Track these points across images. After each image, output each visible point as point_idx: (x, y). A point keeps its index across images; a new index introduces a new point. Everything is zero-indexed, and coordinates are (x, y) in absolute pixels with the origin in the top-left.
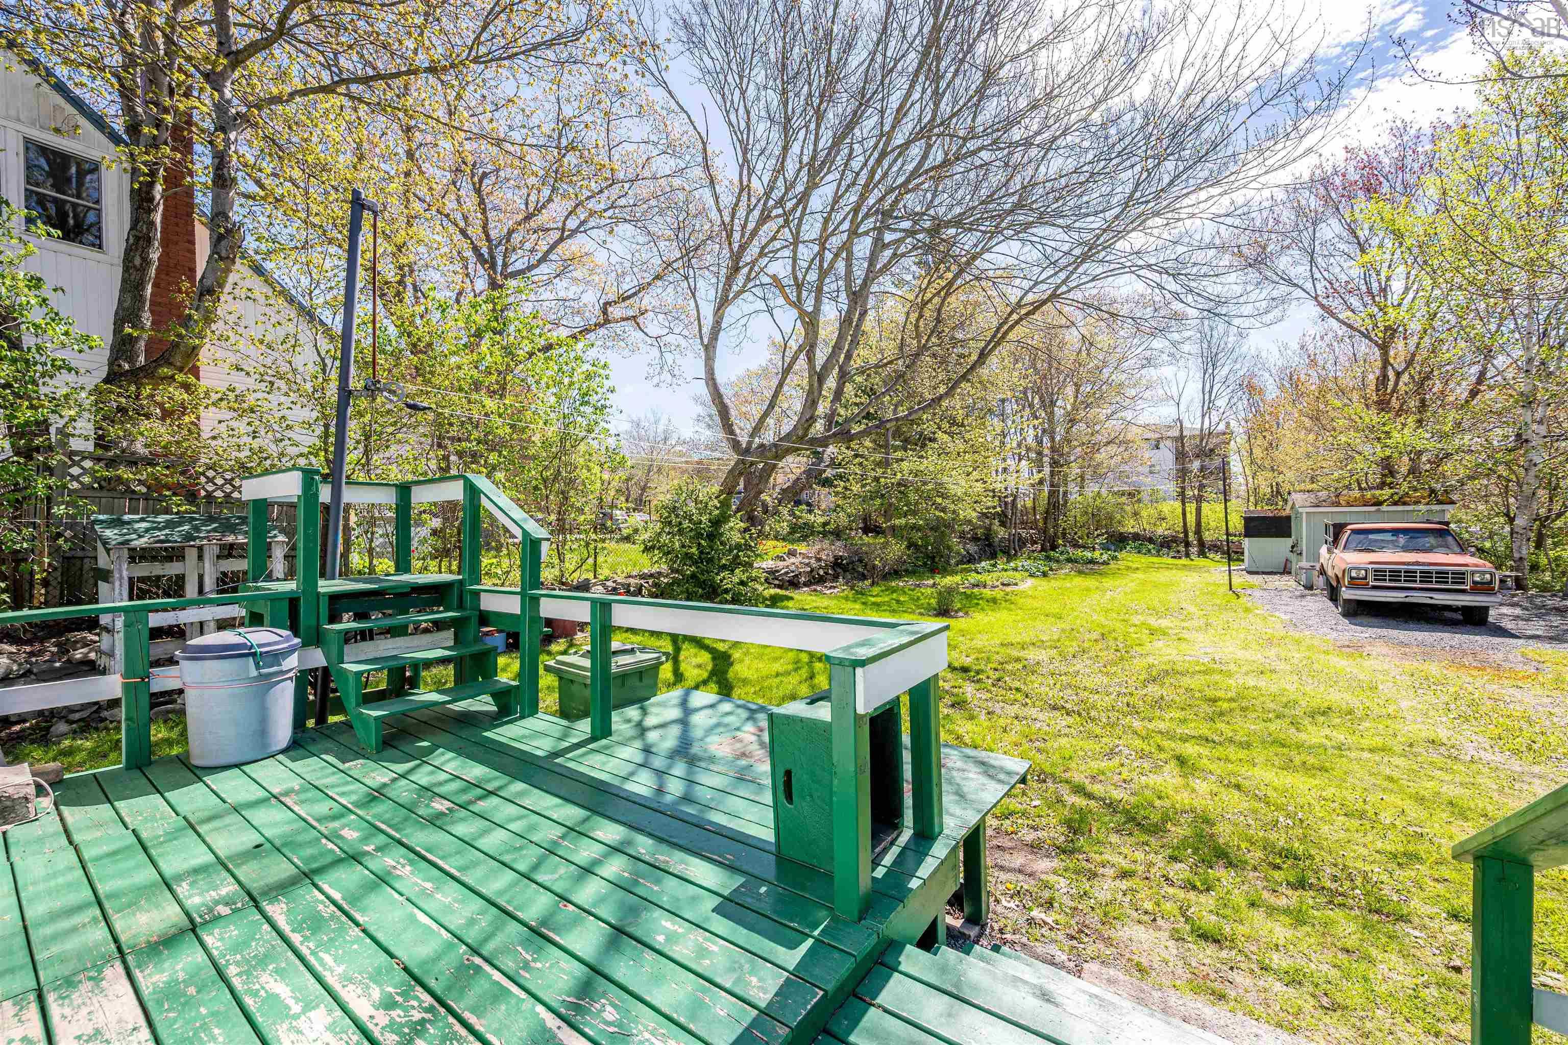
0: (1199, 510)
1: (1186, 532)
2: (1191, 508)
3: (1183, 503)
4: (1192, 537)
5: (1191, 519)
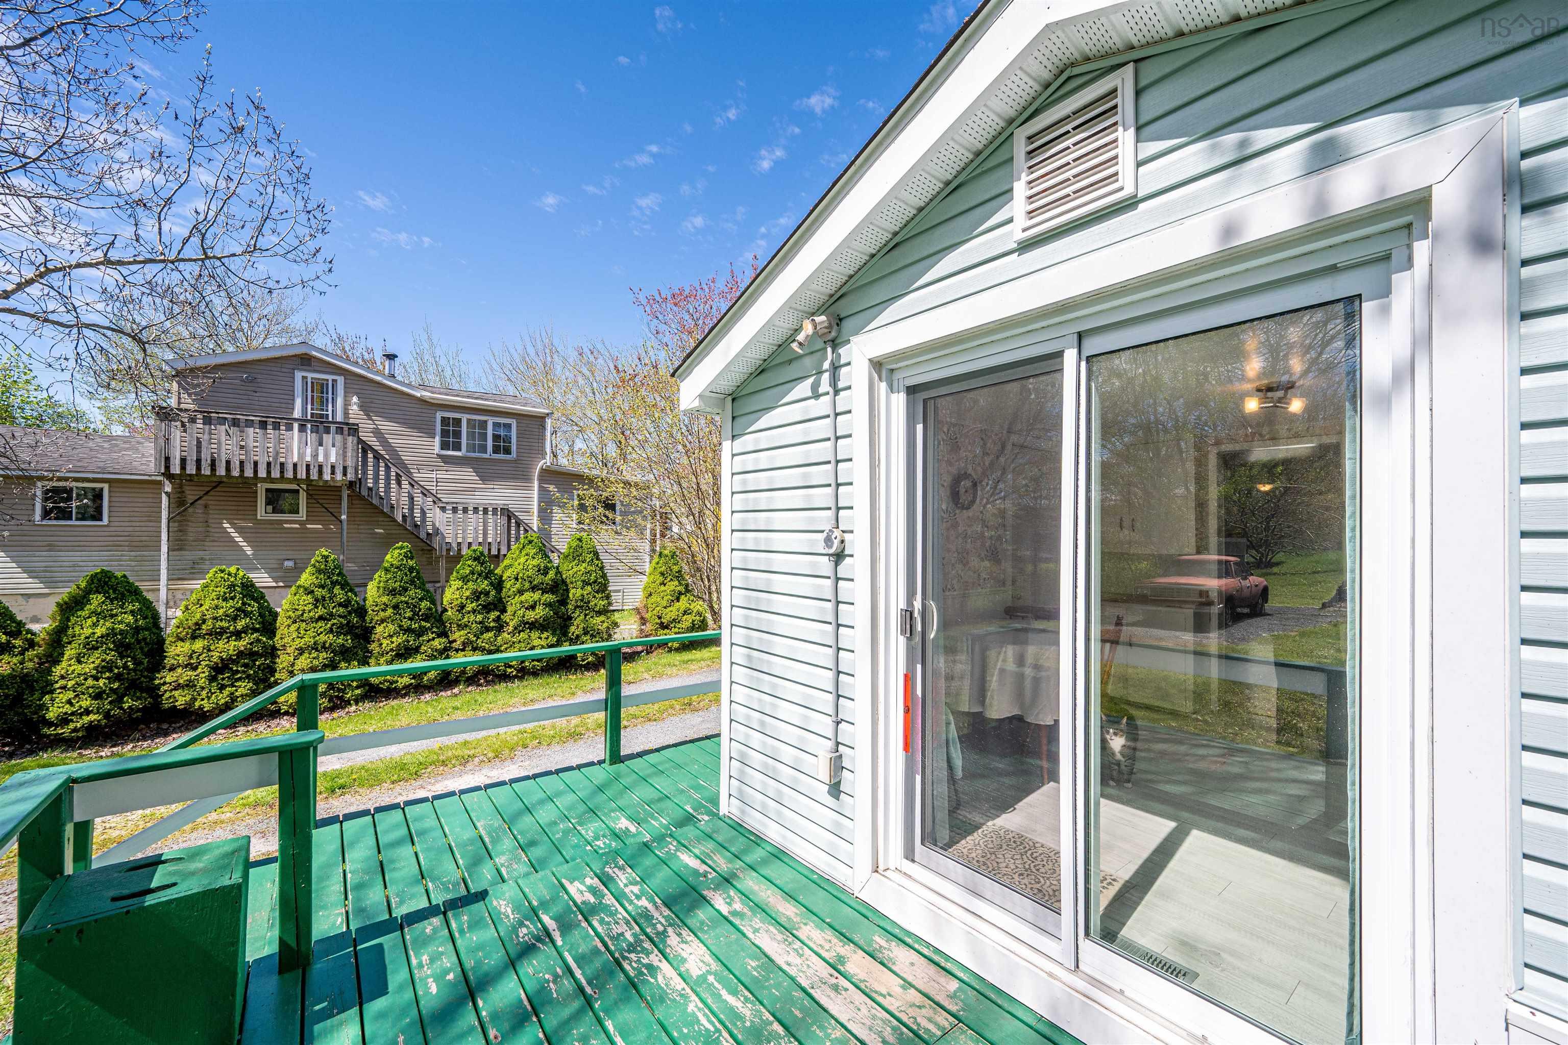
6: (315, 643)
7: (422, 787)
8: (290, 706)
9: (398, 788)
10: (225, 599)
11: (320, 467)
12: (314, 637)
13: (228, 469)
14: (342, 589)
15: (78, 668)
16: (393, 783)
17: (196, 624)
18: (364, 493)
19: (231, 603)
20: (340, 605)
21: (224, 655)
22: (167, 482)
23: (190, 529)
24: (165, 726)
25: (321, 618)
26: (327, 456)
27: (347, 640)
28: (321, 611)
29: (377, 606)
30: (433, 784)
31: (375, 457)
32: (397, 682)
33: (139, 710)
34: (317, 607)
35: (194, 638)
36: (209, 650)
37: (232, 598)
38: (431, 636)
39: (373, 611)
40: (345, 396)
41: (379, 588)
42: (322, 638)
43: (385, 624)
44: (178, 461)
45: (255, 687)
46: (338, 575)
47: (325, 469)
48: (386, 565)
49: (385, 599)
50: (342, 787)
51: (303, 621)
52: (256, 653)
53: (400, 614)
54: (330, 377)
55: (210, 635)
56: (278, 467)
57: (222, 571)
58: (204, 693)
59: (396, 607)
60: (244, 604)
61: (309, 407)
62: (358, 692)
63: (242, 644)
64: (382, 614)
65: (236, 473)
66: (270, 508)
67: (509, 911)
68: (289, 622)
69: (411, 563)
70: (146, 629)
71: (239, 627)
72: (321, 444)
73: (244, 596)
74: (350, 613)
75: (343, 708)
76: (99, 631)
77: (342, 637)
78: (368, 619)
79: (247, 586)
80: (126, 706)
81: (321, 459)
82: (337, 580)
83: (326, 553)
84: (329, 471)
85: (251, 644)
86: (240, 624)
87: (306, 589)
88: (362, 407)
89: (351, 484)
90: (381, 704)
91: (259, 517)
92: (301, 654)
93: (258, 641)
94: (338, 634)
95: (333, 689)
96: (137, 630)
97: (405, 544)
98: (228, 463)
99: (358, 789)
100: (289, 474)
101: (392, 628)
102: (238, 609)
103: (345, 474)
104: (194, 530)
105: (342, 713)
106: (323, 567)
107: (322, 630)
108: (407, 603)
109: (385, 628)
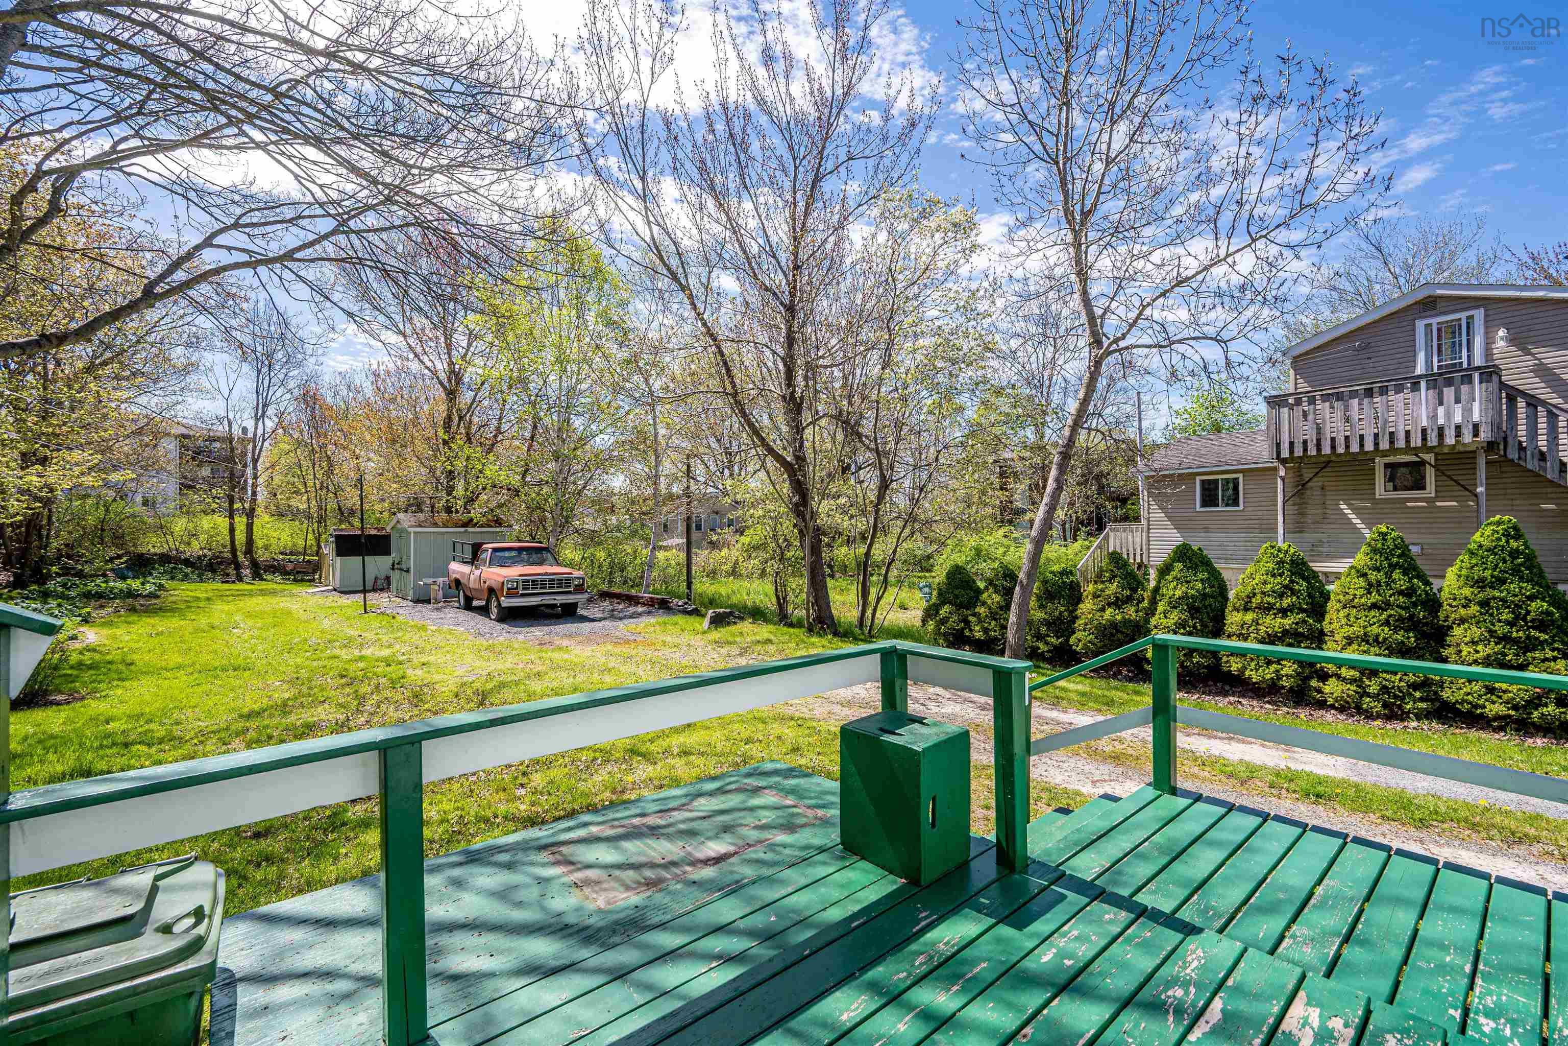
0: (250, 527)
1: (234, 550)
2: (241, 522)
3: (231, 517)
4: (241, 558)
5: (240, 537)
6: (1365, 634)
7: (1421, 841)
8: (1336, 700)
9: (1386, 827)
10: (1274, 576)
11: (1441, 430)
12: (1365, 627)
13: (1333, 447)
14: (1404, 574)
15: (1164, 621)
16: (1383, 817)
17: (1248, 597)
18: (1513, 454)
19: (1279, 579)
20: (1401, 593)
21: (1270, 630)
22: (1281, 467)
23: (1309, 512)
24: (1227, 688)
25: (1374, 606)
26: (1449, 415)
27: (1409, 638)
28: (1375, 598)
29: (1455, 599)
30: (1440, 846)
31: (1529, 404)
32: (1485, 707)
33: (1205, 667)
34: (1370, 593)
35: (1246, 609)
36: (1258, 624)
37: (1281, 575)
38: (1549, 654)
39: (1451, 606)
40: (1486, 333)
41: (1460, 576)
42: (1375, 630)
43: (1466, 625)
44: (1287, 446)
45: (1300, 670)
46: (1399, 556)
47: (1447, 432)
48: (1473, 546)
49: (1467, 592)
50: (1318, 796)
51: (1354, 607)
52: (1302, 634)
53: (1491, 615)
54: (1463, 315)
55: (1259, 608)
56: (1387, 437)
57: (1273, 547)
58: (1253, 664)
59: (1484, 604)
60: (1292, 581)
61: (1435, 359)
62: (1423, 705)
63: (1288, 622)
64: (1462, 612)
65: (1341, 450)
66: (1390, 486)
67: (1195, 964)
68: (1338, 606)
69: (1514, 544)
70: (1213, 597)
71: (1285, 605)
72: (1441, 403)
73: (1293, 574)
74: (1415, 605)
75: (1402, 720)
76: (1178, 593)
77: (1402, 632)
78: (1441, 615)
79: (1298, 564)
80: (1195, 660)
81: (1441, 421)
82: (1398, 563)
83: (1384, 529)
84: (1453, 433)
85: (1297, 624)
86: (1286, 602)
87: (1358, 571)
88: (1512, 340)
89: (1491, 446)
90: (1458, 731)
91: (1377, 497)
92: (1350, 644)
93: (1304, 622)
94: (1396, 630)
95: (1388, 693)
96: (1204, 596)
97: (1506, 518)
98: (1333, 440)
99: (1337, 806)
100: (1401, 444)
101: (1476, 632)
102: (1286, 587)
103: (1476, 434)
104: (1313, 511)
105: (1399, 726)
106: (1379, 545)
107: (1375, 620)
108: (1503, 600)
109: (1466, 630)
